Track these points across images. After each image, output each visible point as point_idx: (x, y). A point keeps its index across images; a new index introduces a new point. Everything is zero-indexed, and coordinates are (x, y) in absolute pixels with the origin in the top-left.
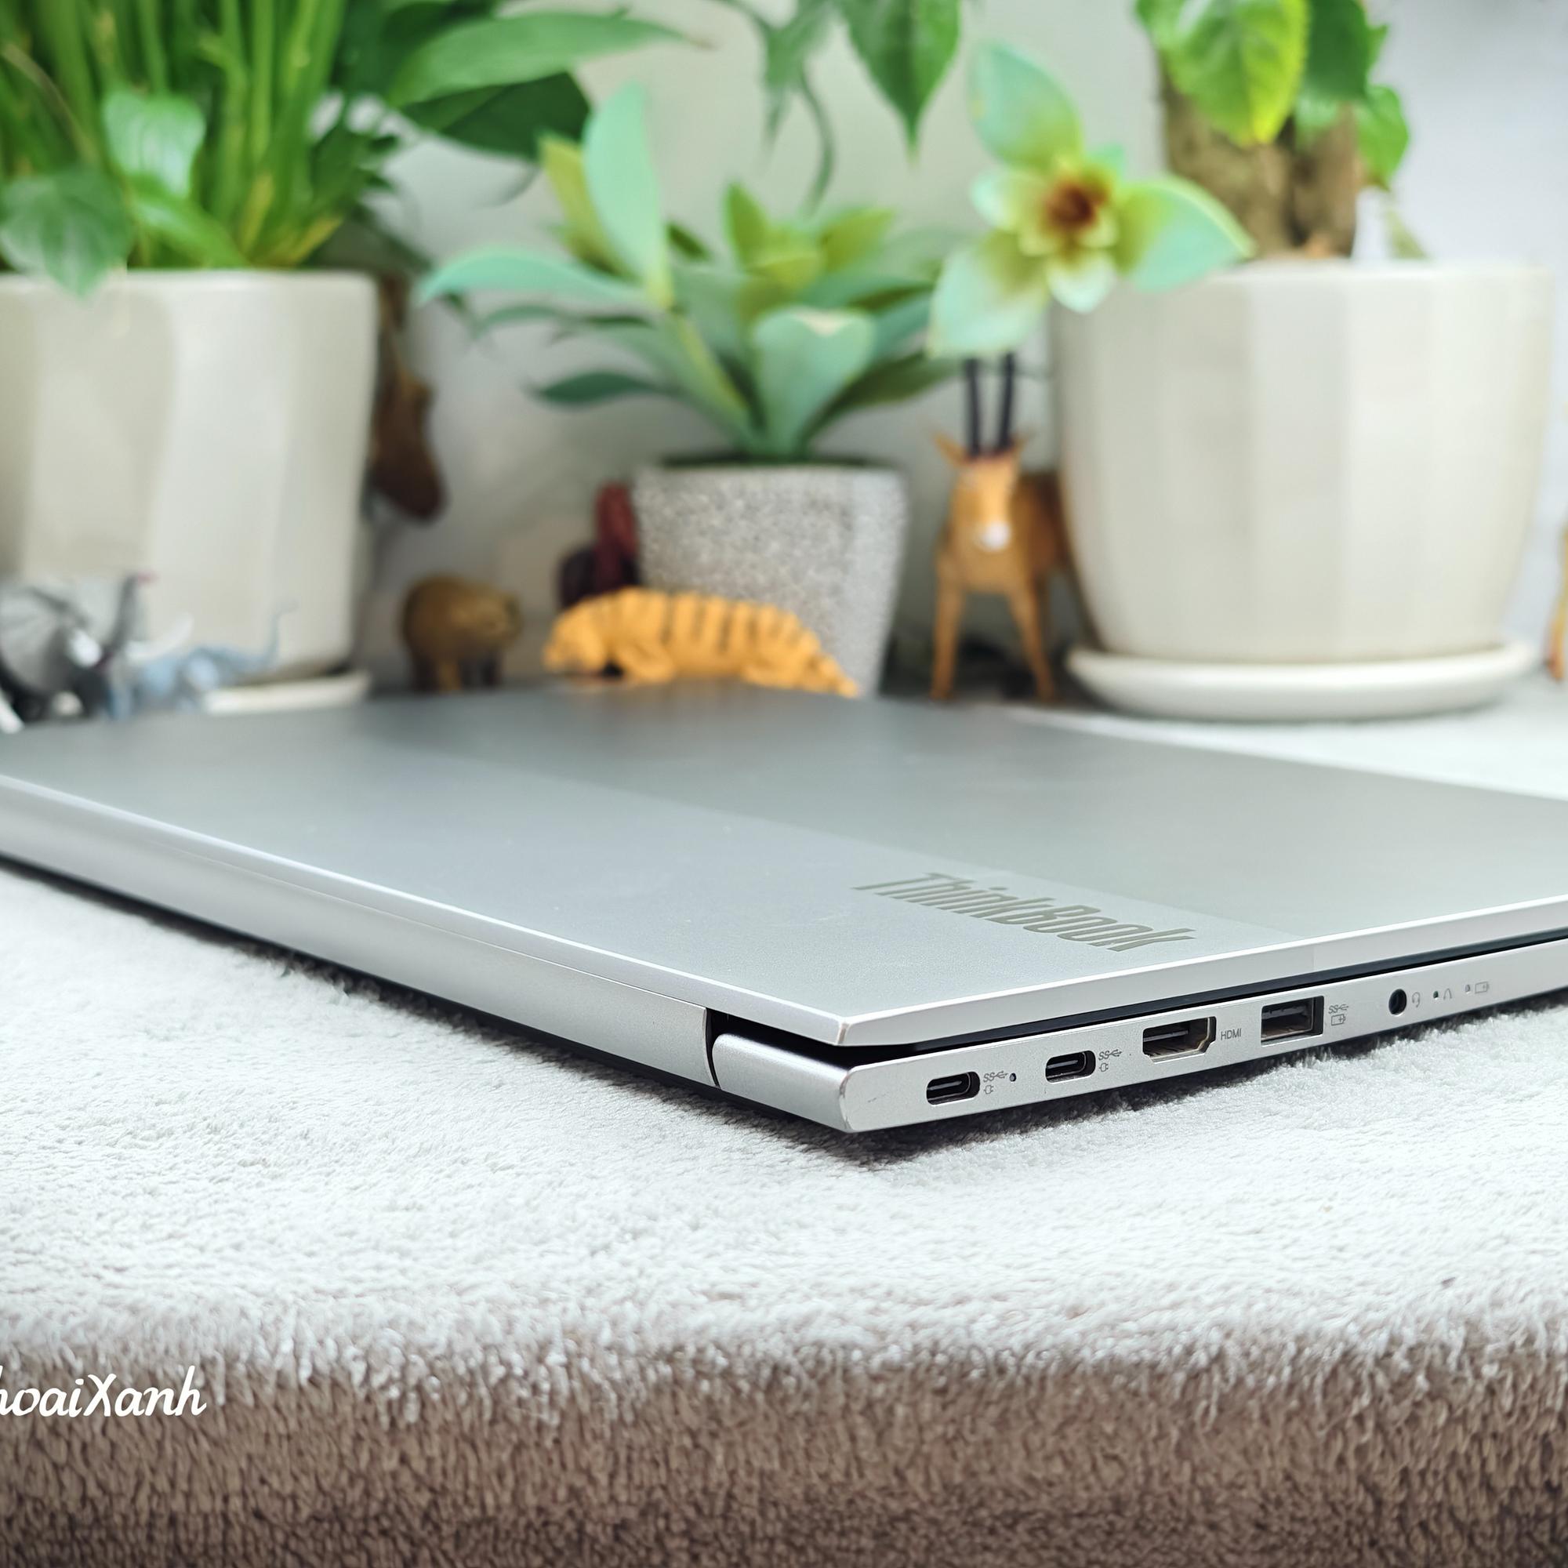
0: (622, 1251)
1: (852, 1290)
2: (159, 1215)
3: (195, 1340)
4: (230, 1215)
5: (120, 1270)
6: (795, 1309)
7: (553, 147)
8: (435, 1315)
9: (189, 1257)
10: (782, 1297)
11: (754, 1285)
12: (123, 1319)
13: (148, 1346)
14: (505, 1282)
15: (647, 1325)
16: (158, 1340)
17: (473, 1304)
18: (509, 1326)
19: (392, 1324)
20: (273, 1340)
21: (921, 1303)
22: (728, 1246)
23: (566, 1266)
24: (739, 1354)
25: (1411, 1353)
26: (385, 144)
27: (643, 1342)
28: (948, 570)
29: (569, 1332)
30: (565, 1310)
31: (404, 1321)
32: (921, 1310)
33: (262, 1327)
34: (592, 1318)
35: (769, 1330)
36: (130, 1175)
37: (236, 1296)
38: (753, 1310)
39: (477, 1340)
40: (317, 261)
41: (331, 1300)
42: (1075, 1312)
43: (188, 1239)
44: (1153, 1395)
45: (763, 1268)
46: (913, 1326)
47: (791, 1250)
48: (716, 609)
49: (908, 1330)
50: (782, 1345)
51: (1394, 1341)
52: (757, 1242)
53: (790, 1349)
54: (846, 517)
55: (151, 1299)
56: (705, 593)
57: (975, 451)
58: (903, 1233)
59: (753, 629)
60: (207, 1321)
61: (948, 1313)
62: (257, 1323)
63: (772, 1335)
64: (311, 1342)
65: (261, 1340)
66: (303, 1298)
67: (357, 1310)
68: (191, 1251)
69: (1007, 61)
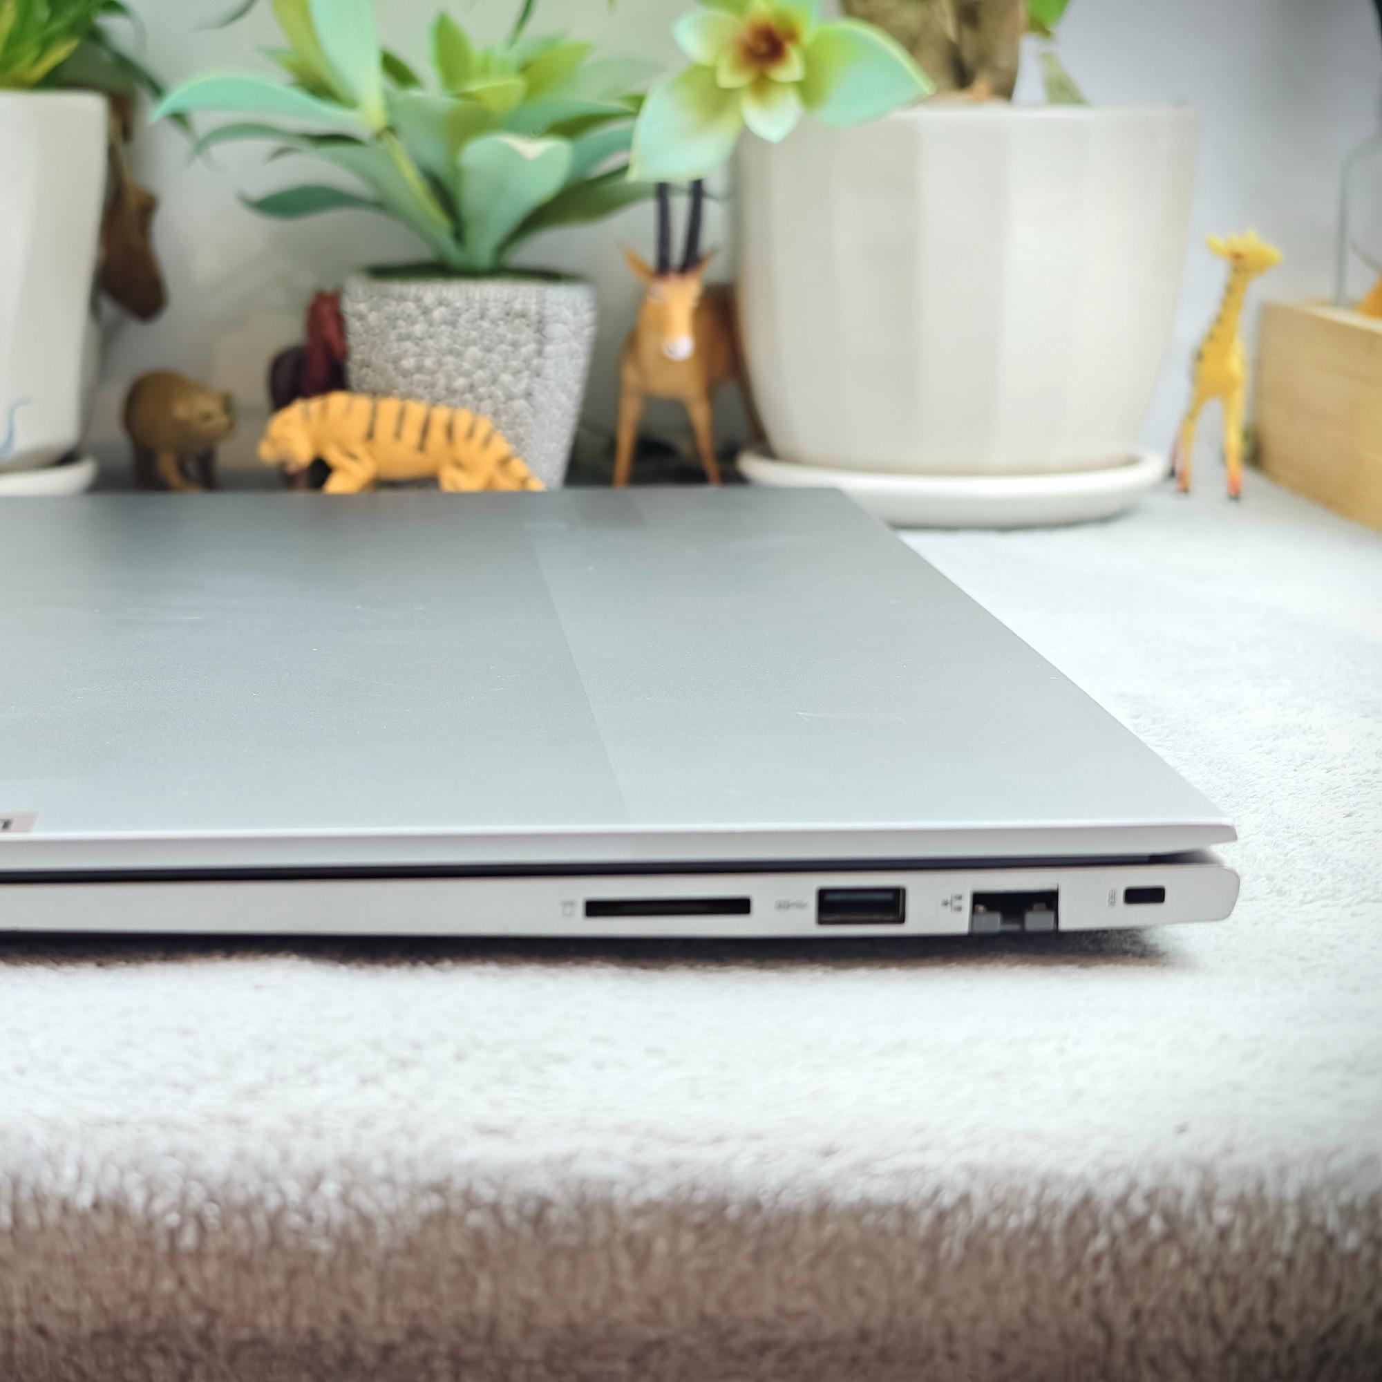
0: (391, 1082)
1: (614, 1127)
6: (559, 1145)
8: (213, 1144)
10: (547, 1131)
11: (520, 1120)
15: (419, 1158)
18: (285, 1156)
19: (173, 1154)
20: (57, 1164)
21: (679, 1141)
22: (493, 1080)
23: (339, 1097)
24: (506, 1186)
25: (1150, 1197)
27: (414, 1173)
28: (631, 376)
29: (344, 1163)
30: (339, 1140)
31: (184, 1151)
32: (680, 1147)
33: (46, 1152)
34: (365, 1149)
35: (533, 1165)
37: (23, 1121)
38: (518, 1145)
39: (255, 1170)
40: (52, 81)
41: (115, 1129)
42: (828, 1153)
44: (903, 1233)
45: (529, 1102)
46: (675, 1165)
47: (553, 1084)
48: (416, 411)
49: (670, 1168)
50: (547, 1178)
51: (1132, 1186)
52: (520, 1075)
53: (555, 1182)
54: (539, 325)
58: (659, 1069)
59: (450, 430)
62: (43, 1148)
64: (94, 1167)
65: (45, 1165)
66: (87, 1125)
67: (138, 1138)
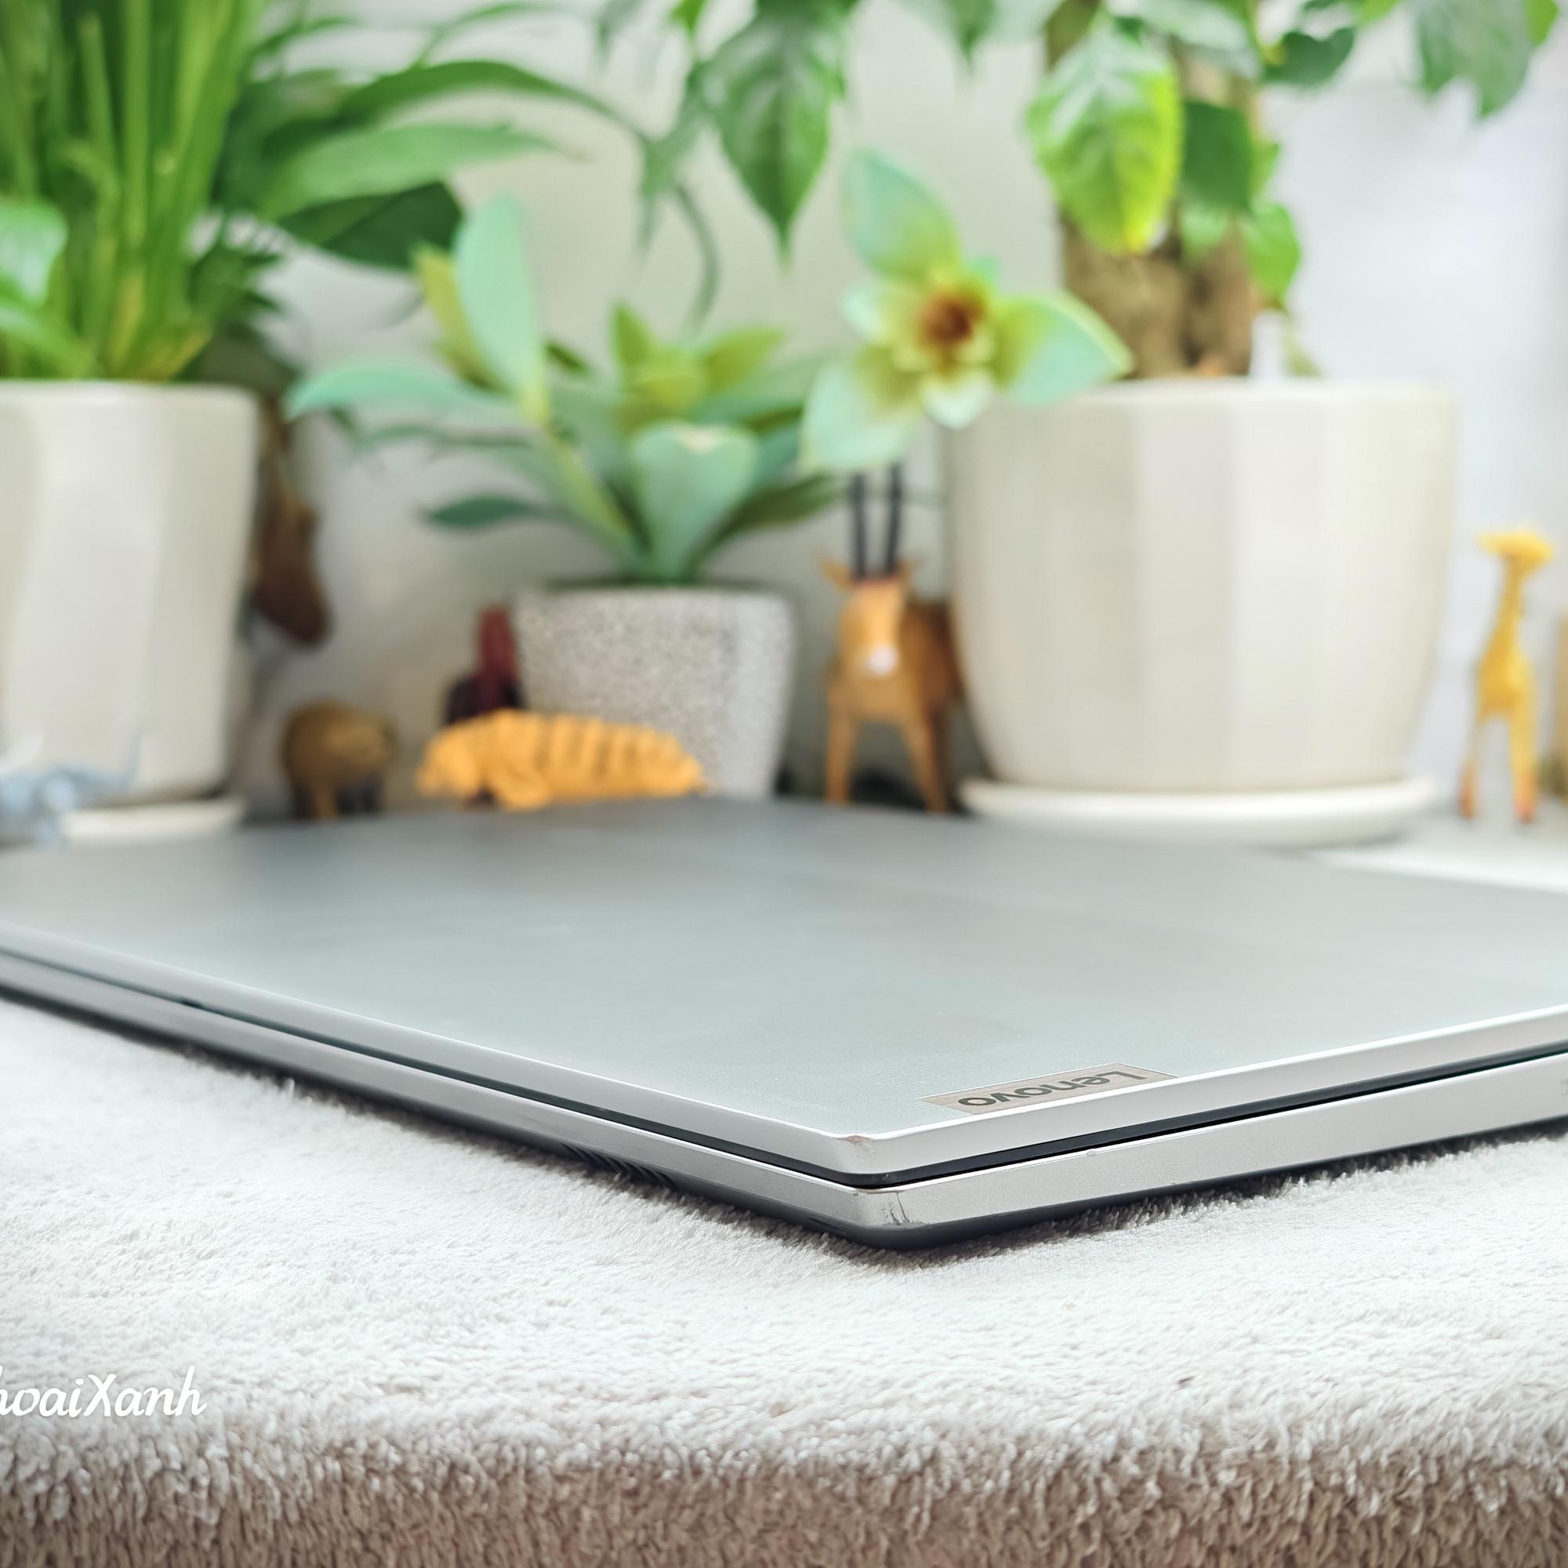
1: (541, 1385)
6: (475, 1404)
7: (427, 259)
10: (465, 1391)
11: (435, 1378)
14: (170, 1370)
15: (317, 1418)
21: (613, 1398)
22: (415, 1338)
24: (414, 1451)
25: (1142, 1456)
26: (261, 260)
27: (311, 1436)
29: (232, 1424)
30: (230, 1400)
32: (614, 1405)
34: (258, 1408)
35: (447, 1425)
38: (432, 1404)
39: (133, 1430)
42: (779, 1409)
44: (861, 1500)
45: (451, 1362)
46: (603, 1423)
47: (482, 1343)
48: (593, 733)
49: (597, 1427)
50: (459, 1441)
51: (1123, 1444)
52: (448, 1335)
53: (469, 1445)
54: (728, 640)
57: (860, 573)
58: (609, 1328)
59: (631, 754)
61: (643, 1407)
63: (451, 1429)
69: (880, 172)
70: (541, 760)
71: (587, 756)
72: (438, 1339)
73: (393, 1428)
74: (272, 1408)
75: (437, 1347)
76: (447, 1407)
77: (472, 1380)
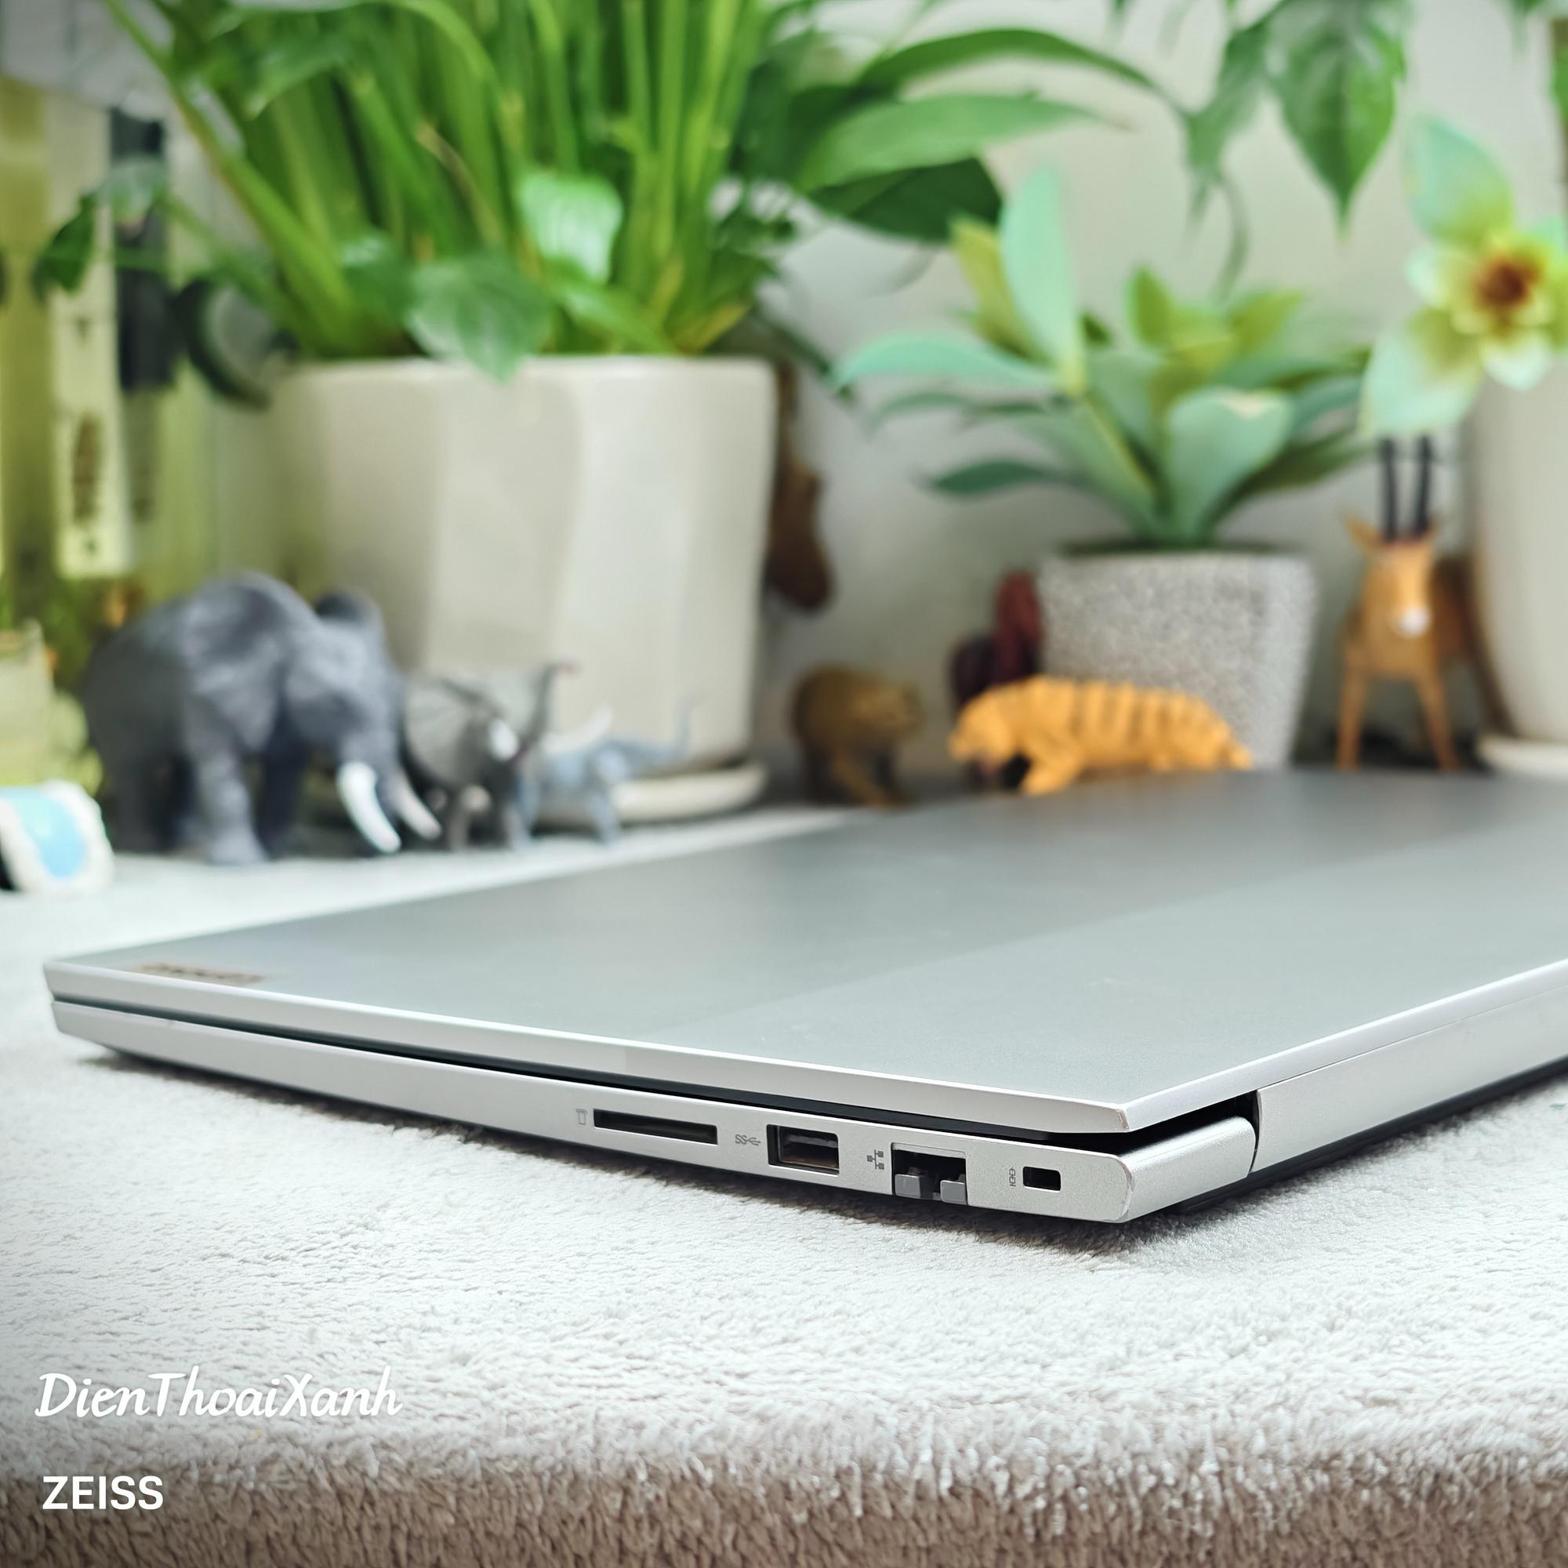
0: (1264, 1353)
1: (1513, 1395)
2: (766, 1318)
3: (830, 1450)
4: (838, 1317)
5: (742, 1376)
6: (1455, 1416)
7: (967, 231)
8: (1079, 1421)
9: (812, 1361)
10: (1439, 1402)
11: (1409, 1390)
12: (751, 1429)
13: (780, 1456)
14: (1148, 1388)
15: (1302, 1432)
16: (790, 1450)
17: (1117, 1410)
18: (1158, 1433)
19: (1036, 1431)
20: (910, 1449)
22: (1372, 1349)
23: (1206, 1371)
24: (1399, 1462)
26: (784, 229)
27: (1298, 1449)
28: (1355, 658)
29: (1221, 1439)
30: (1214, 1417)
31: (1048, 1429)
33: (898, 1436)
34: (1244, 1425)
35: (1429, 1437)
36: (718, 1277)
37: (869, 1402)
38: (1412, 1416)
39: (1125, 1448)
40: (721, 348)
41: (969, 1408)
43: (804, 1342)
45: (1416, 1373)
47: (1440, 1353)
50: (1443, 1451)
52: (1402, 1343)
53: (1452, 1456)
54: (1257, 603)
55: (780, 1406)
56: (1114, 680)
57: (1390, 534)
59: (1164, 718)
60: (840, 1430)
62: (894, 1432)
63: (1433, 1442)
64: (951, 1452)
65: (899, 1451)
66: (939, 1404)
67: (997, 1417)
68: (812, 1356)
69: (1443, 137)
70: (1076, 725)
71: (1121, 721)
72: (1396, 1350)
73: (1378, 1441)
74: (1255, 1424)
75: (1398, 1357)
76: (1426, 1420)
77: (1445, 1392)
